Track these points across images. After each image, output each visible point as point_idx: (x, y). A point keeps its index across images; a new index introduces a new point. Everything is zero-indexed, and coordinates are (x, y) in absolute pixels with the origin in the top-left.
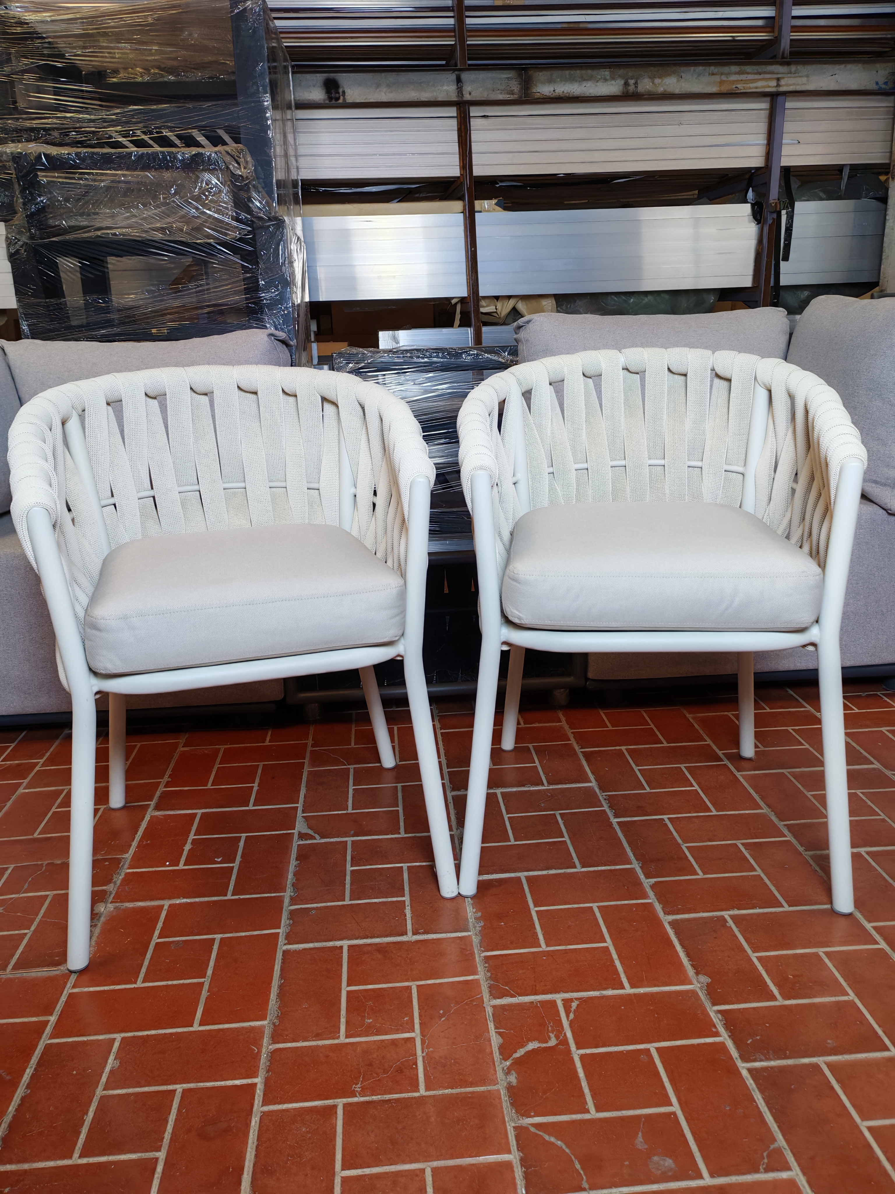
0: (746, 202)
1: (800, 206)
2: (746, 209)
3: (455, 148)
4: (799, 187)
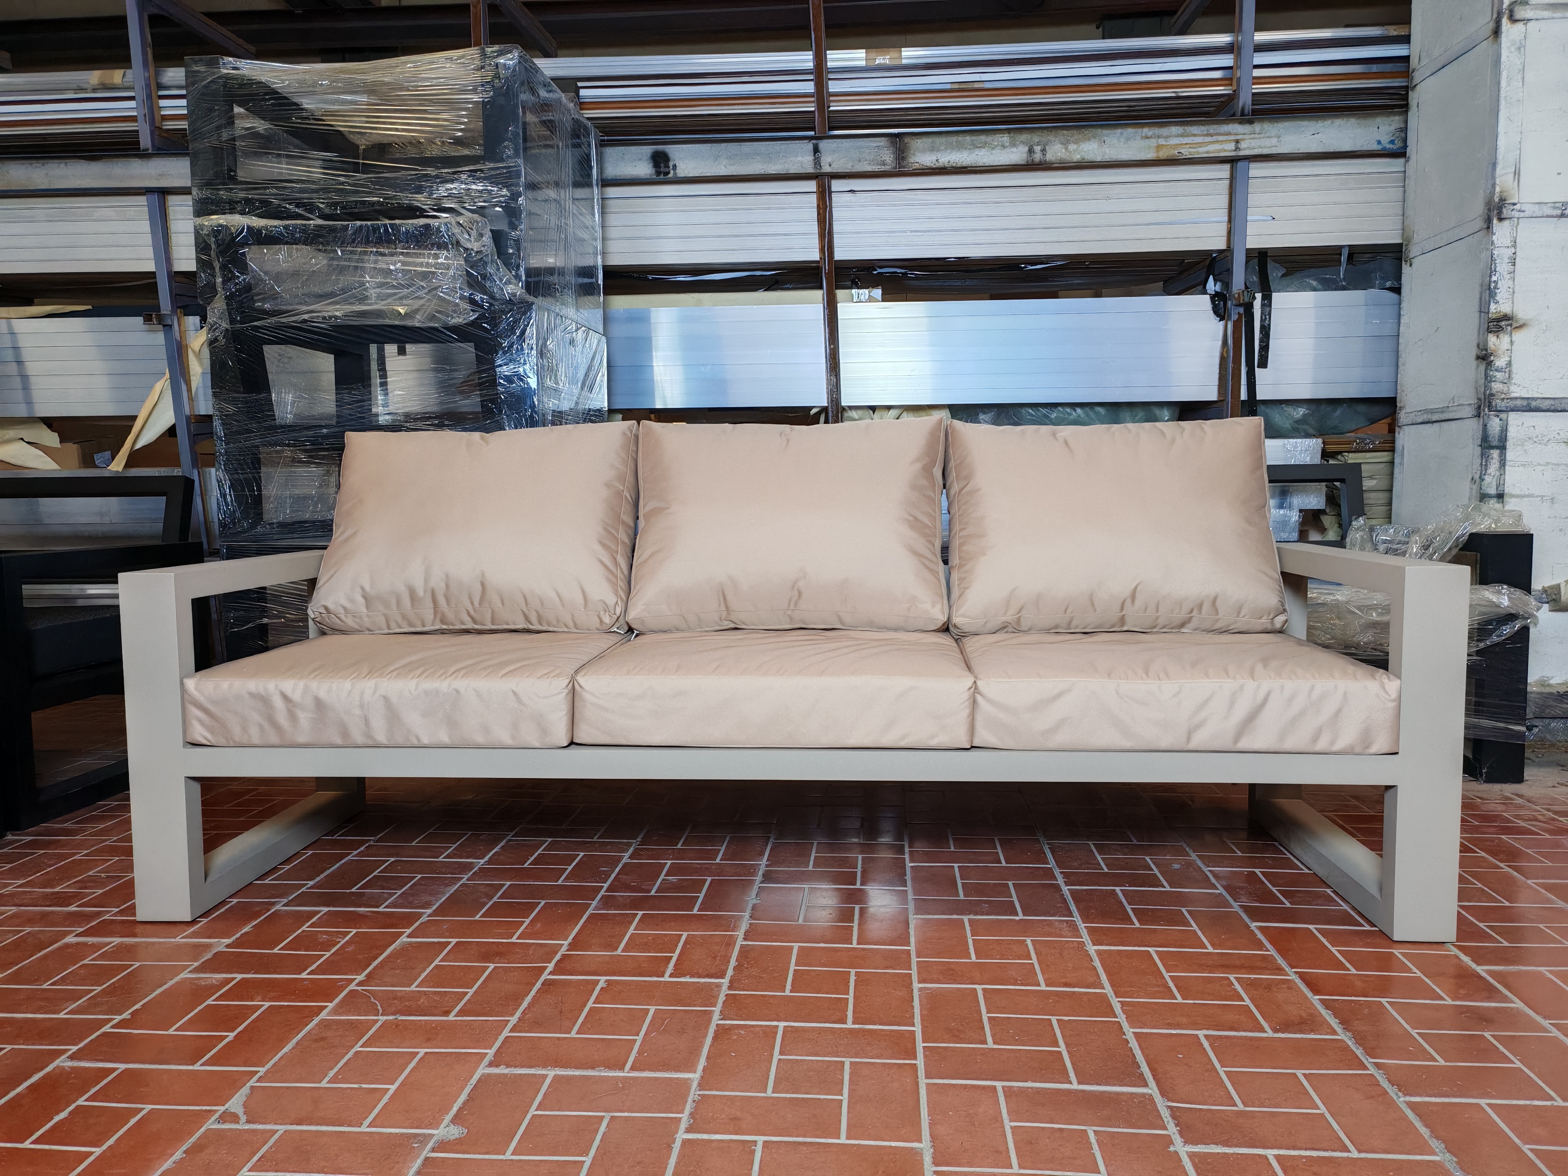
0: (1204, 292)
1: (1279, 298)
2: (1203, 302)
3: (814, 228)
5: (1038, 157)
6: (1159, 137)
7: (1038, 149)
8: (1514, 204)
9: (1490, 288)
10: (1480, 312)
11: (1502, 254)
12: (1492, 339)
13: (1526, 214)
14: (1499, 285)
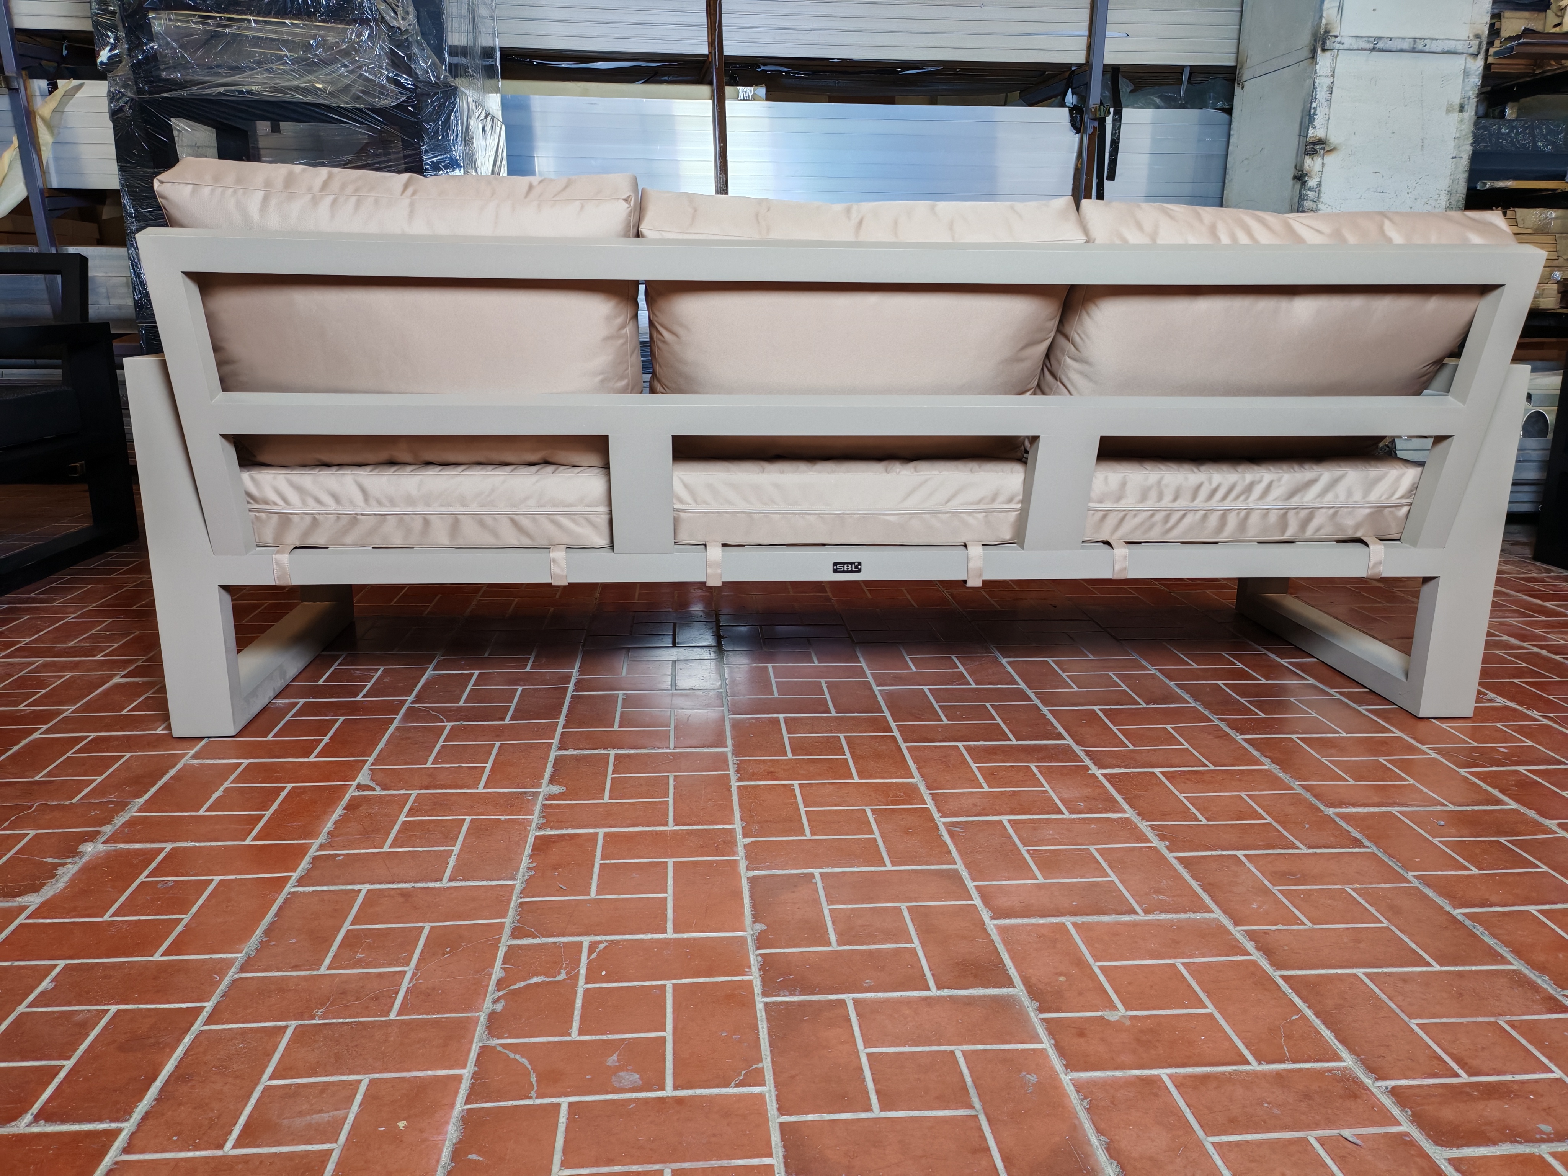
0: (1062, 104)
1: (1128, 114)
2: (1062, 114)
3: (703, 20)
4: (1132, 91)
8: (1336, 37)
9: (1310, 114)
10: (1300, 135)
11: (1322, 82)
12: (1308, 161)
13: (1345, 47)
14: (1318, 112)
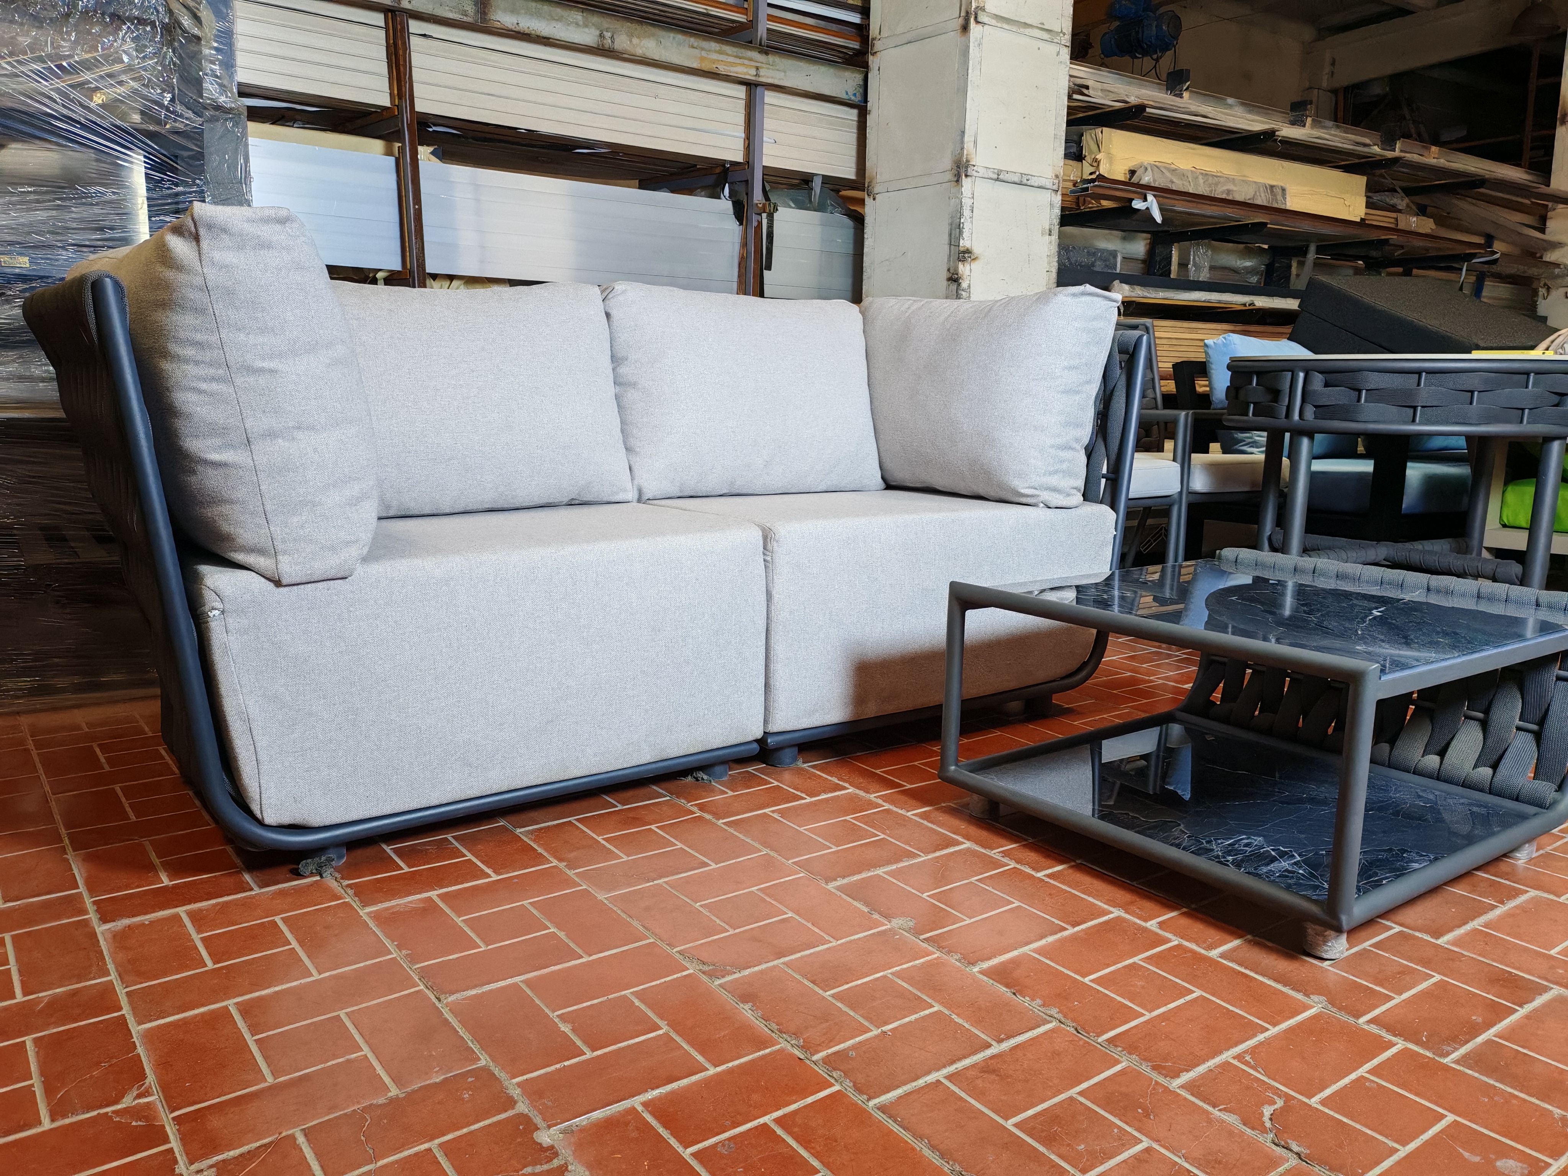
0: (723, 197)
1: (780, 212)
2: (724, 205)
3: (383, 68)
5: (608, 42)
6: (703, 49)
7: (608, 35)
8: (974, 166)
9: (959, 228)
10: (950, 245)
11: (967, 202)
12: (961, 266)
13: (980, 175)
14: (965, 227)
